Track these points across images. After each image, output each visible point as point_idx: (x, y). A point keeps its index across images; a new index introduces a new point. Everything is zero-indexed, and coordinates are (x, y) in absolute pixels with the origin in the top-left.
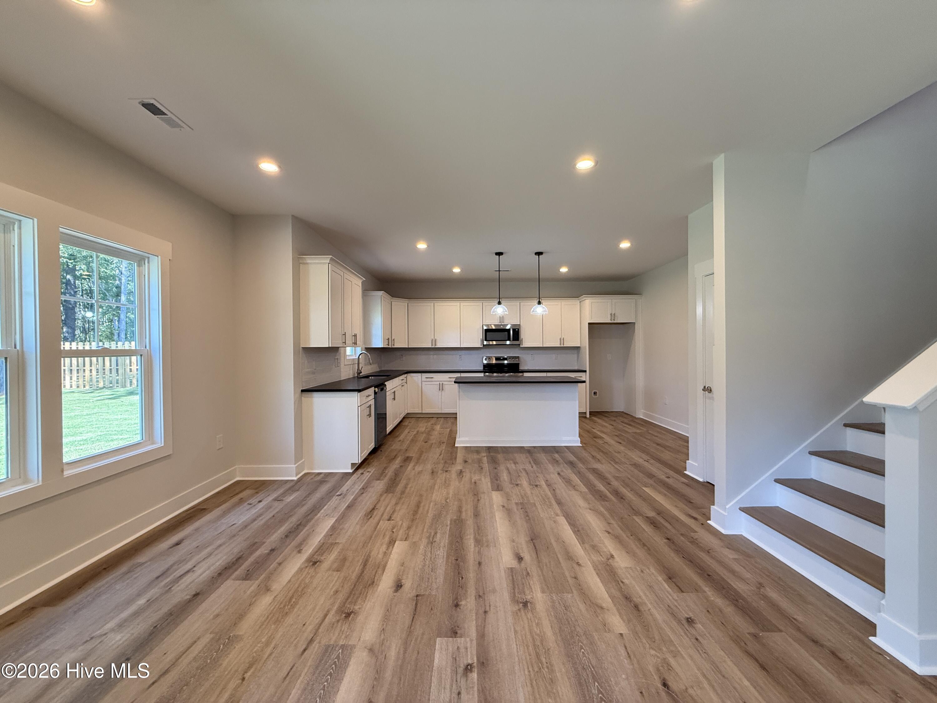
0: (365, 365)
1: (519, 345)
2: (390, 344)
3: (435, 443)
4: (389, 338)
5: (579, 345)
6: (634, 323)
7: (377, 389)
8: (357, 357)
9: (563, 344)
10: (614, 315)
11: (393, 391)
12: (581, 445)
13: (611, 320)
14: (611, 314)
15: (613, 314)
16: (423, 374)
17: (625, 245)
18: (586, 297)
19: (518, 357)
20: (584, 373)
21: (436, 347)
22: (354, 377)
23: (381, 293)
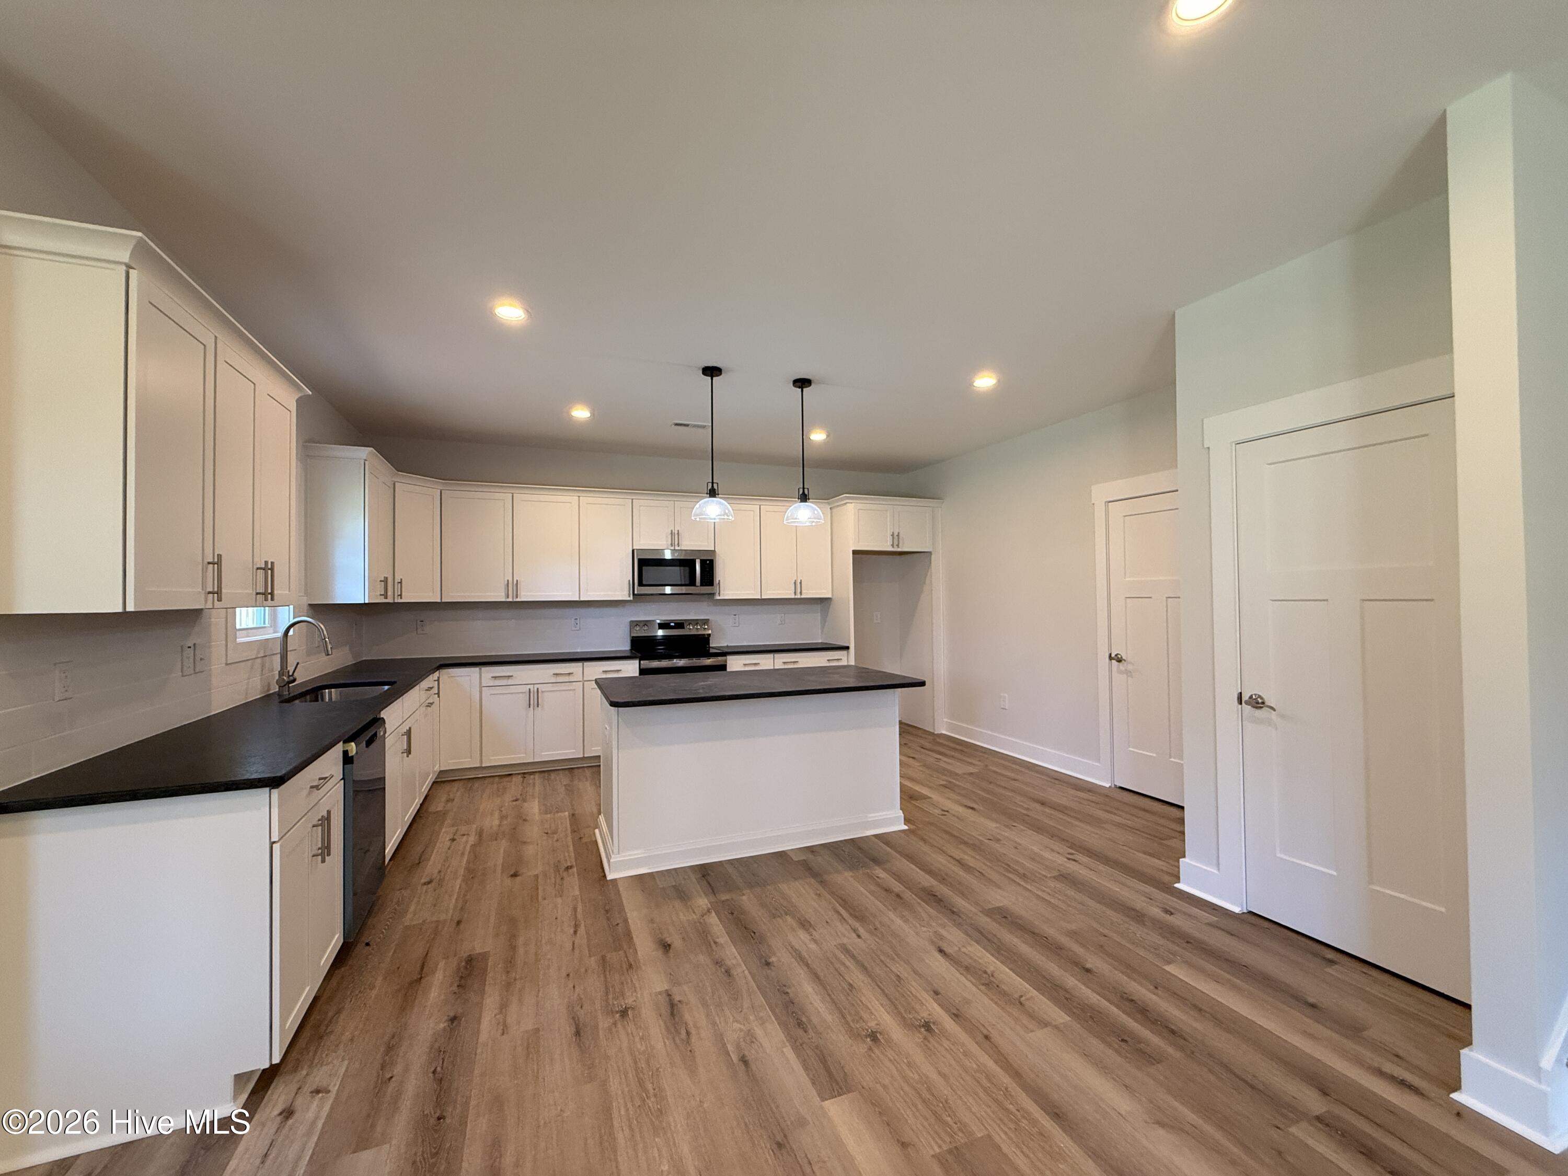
0: (309, 653)
1: (713, 594)
2: (390, 593)
3: (545, 874)
4: (386, 579)
5: (830, 596)
6: (930, 553)
7: (352, 747)
8: (280, 634)
9: (801, 593)
10: (898, 535)
11: (405, 729)
12: (906, 827)
13: (893, 545)
14: (893, 535)
15: (896, 534)
16: (485, 669)
17: (985, 381)
18: (848, 498)
19: (706, 622)
20: (845, 652)
21: (518, 600)
22: (267, 698)
23: (364, 452)
